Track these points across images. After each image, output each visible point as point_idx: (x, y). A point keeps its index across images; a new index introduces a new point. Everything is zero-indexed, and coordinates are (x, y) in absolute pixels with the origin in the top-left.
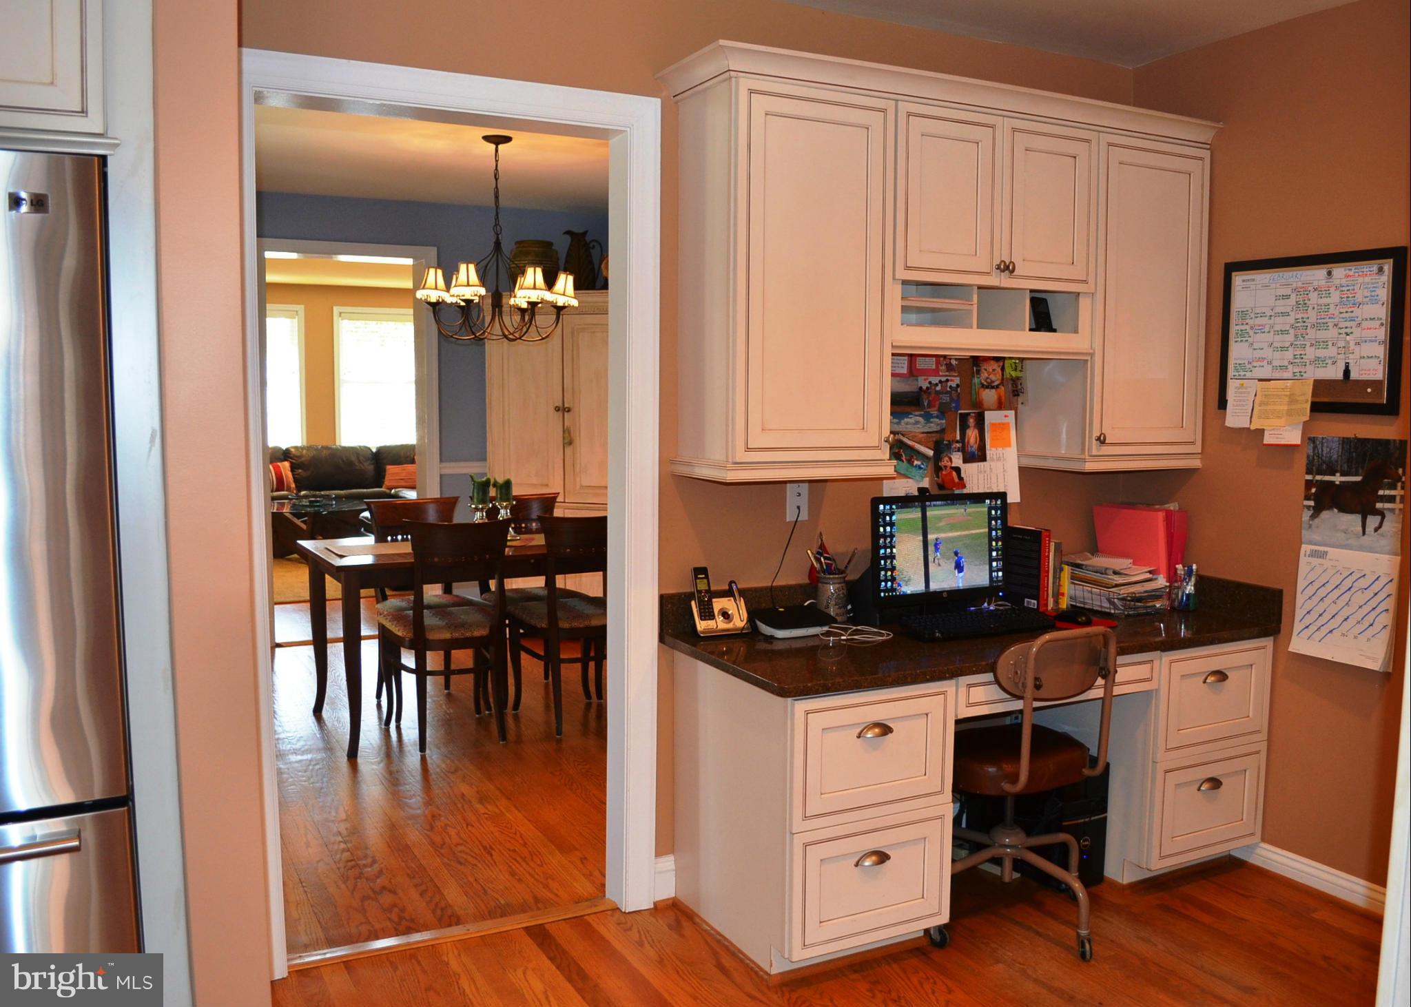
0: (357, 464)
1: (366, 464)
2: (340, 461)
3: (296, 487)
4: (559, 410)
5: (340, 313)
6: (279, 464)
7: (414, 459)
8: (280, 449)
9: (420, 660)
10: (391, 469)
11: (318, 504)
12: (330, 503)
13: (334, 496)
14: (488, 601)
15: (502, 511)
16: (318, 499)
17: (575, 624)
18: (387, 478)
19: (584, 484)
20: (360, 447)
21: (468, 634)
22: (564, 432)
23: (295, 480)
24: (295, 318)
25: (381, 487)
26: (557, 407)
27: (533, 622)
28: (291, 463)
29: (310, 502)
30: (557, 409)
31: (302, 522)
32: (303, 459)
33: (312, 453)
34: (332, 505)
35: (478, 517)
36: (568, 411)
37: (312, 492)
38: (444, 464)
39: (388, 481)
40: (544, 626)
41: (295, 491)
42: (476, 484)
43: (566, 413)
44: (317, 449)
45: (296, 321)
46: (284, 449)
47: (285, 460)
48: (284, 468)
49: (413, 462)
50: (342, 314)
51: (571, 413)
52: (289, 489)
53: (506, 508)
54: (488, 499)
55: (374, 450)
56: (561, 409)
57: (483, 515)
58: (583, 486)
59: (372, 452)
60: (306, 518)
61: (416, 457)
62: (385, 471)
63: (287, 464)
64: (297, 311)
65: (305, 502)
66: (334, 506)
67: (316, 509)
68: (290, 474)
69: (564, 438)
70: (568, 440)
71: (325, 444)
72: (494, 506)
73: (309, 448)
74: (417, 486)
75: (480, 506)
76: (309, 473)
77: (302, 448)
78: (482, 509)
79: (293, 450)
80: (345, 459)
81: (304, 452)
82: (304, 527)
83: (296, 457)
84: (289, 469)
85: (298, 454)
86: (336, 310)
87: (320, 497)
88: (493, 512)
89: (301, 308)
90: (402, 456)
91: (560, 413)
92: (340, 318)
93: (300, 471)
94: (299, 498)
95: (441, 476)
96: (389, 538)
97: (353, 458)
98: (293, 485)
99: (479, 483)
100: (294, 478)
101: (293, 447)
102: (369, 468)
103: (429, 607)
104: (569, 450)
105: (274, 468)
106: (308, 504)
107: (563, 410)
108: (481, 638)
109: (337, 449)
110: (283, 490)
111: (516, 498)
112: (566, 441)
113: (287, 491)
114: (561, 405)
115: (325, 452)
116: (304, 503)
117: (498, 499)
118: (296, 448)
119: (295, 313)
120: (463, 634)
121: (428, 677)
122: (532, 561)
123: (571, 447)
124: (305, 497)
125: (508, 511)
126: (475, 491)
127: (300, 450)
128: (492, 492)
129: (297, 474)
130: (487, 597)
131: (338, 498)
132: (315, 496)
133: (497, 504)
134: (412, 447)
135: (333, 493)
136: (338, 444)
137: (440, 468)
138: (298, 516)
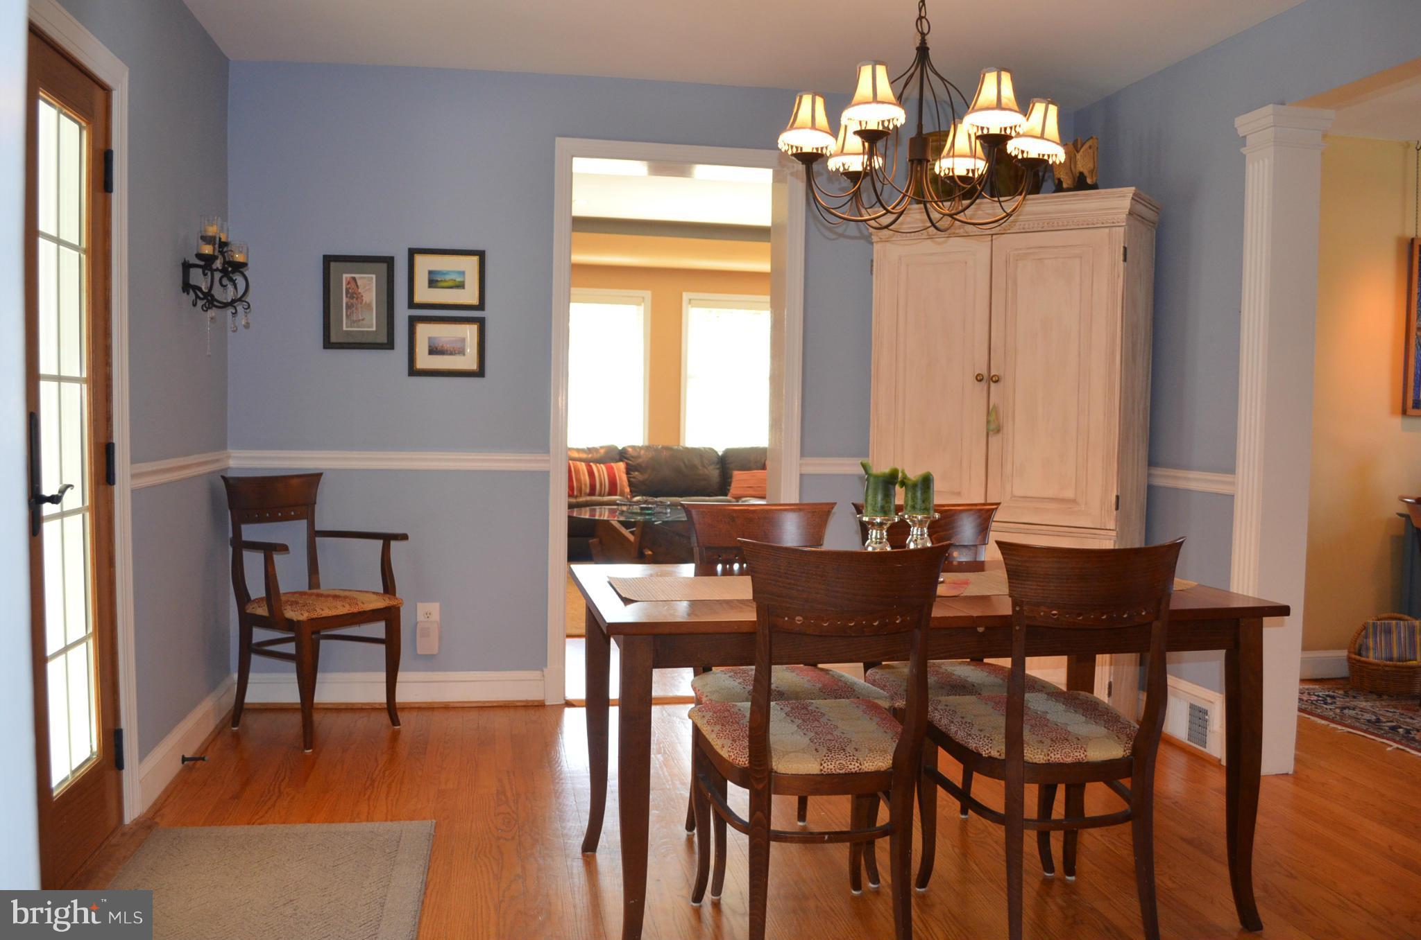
0: (700, 468)
1: (711, 467)
2: (682, 465)
3: (631, 491)
4: (981, 380)
5: (690, 300)
6: (612, 464)
7: (765, 464)
8: (616, 448)
9: (760, 805)
10: (737, 475)
11: (650, 512)
12: (664, 511)
13: (669, 503)
14: (879, 686)
15: (915, 531)
16: (650, 506)
17: (1056, 757)
18: (733, 485)
19: (1018, 492)
20: (704, 448)
21: (853, 767)
22: (988, 413)
23: (631, 484)
24: (641, 305)
25: (726, 495)
26: (978, 375)
27: (972, 745)
28: (627, 464)
29: (642, 509)
30: (979, 378)
31: (632, 533)
32: (640, 460)
33: (650, 454)
34: (666, 513)
35: (877, 542)
36: (996, 382)
37: (644, 497)
38: (808, 460)
39: (734, 489)
40: (995, 754)
41: (629, 496)
42: (872, 479)
43: (992, 384)
44: (656, 450)
45: (642, 308)
46: (620, 448)
47: (621, 460)
48: (619, 470)
49: (764, 467)
50: (692, 301)
51: (1001, 384)
52: (622, 494)
53: (921, 523)
54: (892, 507)
55: (720, 454)
56: (985, 378)
57: (882, 534)
58: (1015, 497)
59: (718, 455)
60: (634, 529)
61: (767, 463)
62: (731, 477)
63: (622, 465)
64: (643, 298)
65: (636, 509)
66: (669, 515)
67: (647, 517)
68: (624, 477)
69: (988, 422)
70: (994, 426)
71: (666, 444)
72: (902, 521)
73: (647, 448)
74: (767, 497)
75: (878, 520)
76: (646, 476)
77: (641, 448)
78: (881, 525)
79: (630, 450)
80: (687, 463)
81: (642, 452)
82: (632, 538)
83: (633, 457)
84: (624, 471)
85: (635, 454)
86: (686, 296)
87: (652, 503)
88: (898, 532)
89: (648, 294)
90: (753, 460)
91: (984, 384)
92: (690, 306)
93: (636, 473)
94: (631, 504)
95: (801, 475)
96: (719, 567)
97: (697, 462)
98: (627, 490)
99: (876, 477)
100: (629, 481)
101: (629, 447)
102: (714, 473)
103: (781, 695)
104: (994, 440)
105: (607, 468)
106: (639, 511)
107: (988, 379)
108: (877, 774)
109: (678, 451)
110: (615, 495)
111: (938, 509)
112: (992, 427)
113: (620, 495)
114: (985, 372)
115: (665, 453)
116: (635, 511)
117: (909, 508)
118: (633, 447)
119: (642, 300)
120: (842, 766)
121: (774, 845)
122: (981, 630)
123: (1000, 435)
124: (638, 503)
125: (926, 530)
126: (870, 491)
127: (638, 450)
128: (900, 496)
129: (634, 478)
130: (877, 677)
131: (673, 505)
132: (646, 502)
133: (906, 516)
134: (763, 451)
135: (668, 500)
136: (682, 444)
137: (801, 465)
138: (626, 525)
